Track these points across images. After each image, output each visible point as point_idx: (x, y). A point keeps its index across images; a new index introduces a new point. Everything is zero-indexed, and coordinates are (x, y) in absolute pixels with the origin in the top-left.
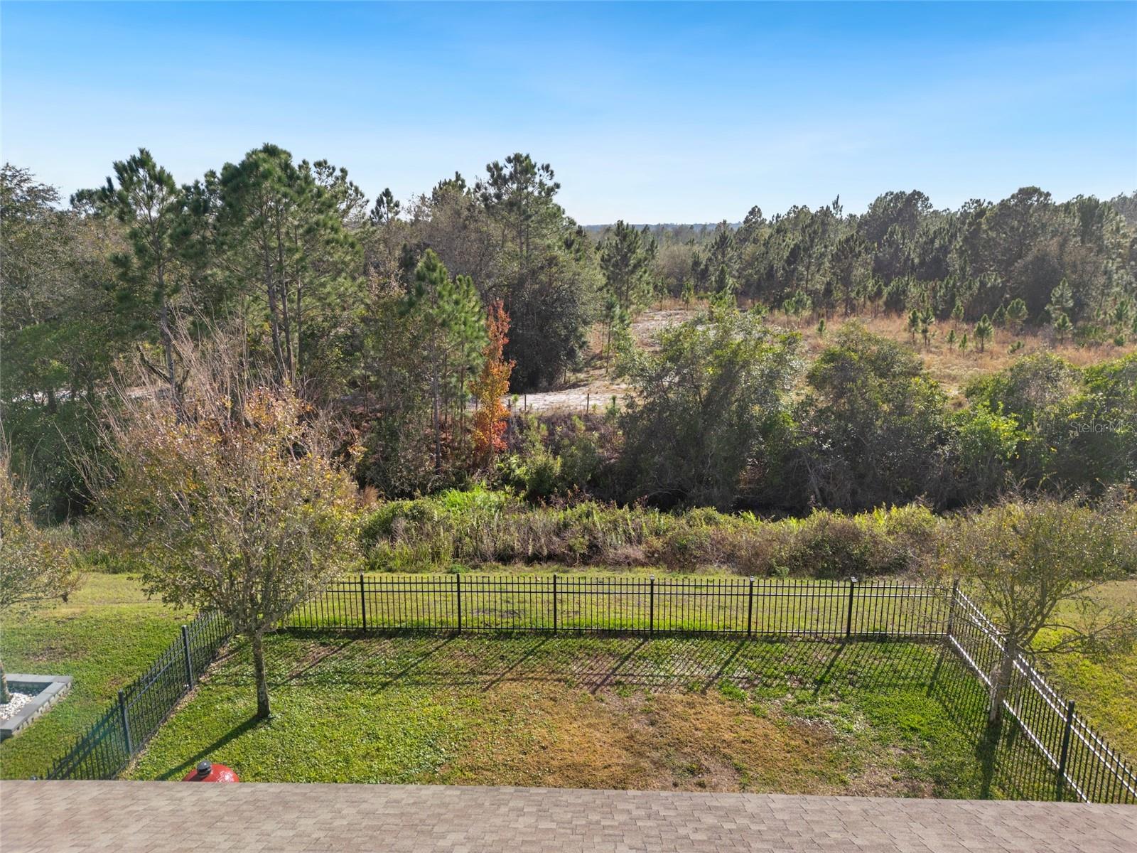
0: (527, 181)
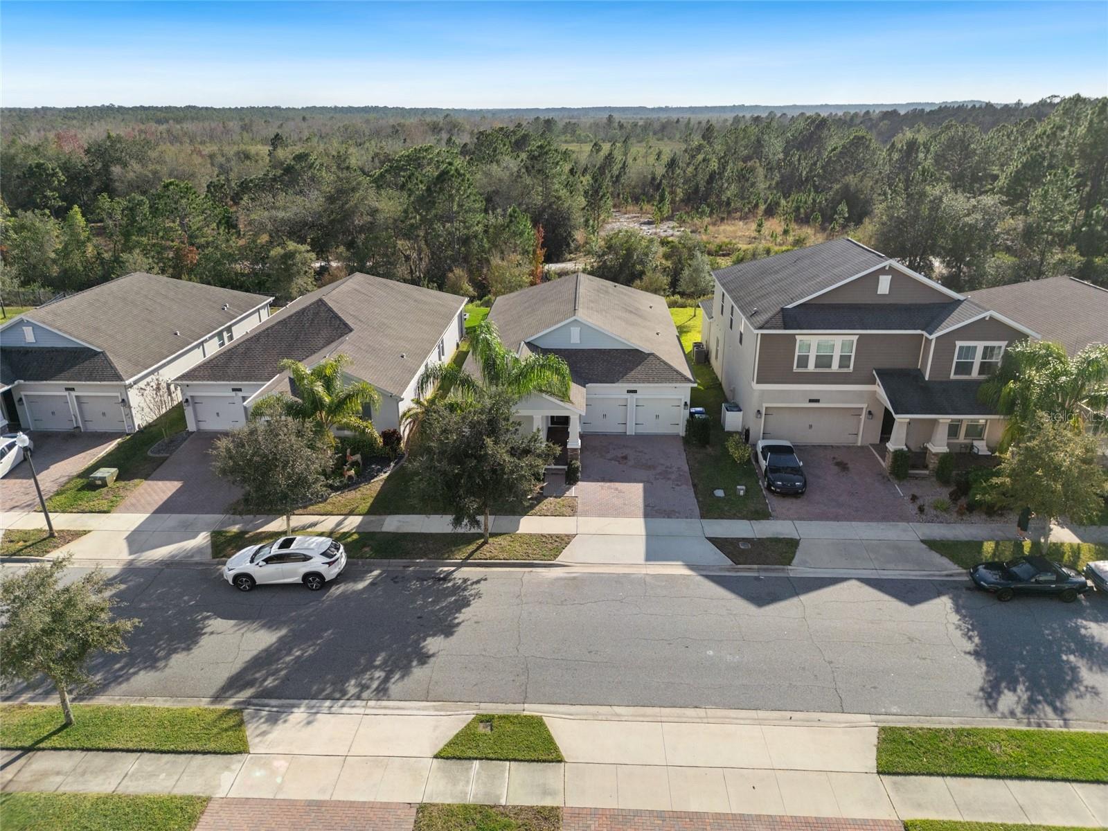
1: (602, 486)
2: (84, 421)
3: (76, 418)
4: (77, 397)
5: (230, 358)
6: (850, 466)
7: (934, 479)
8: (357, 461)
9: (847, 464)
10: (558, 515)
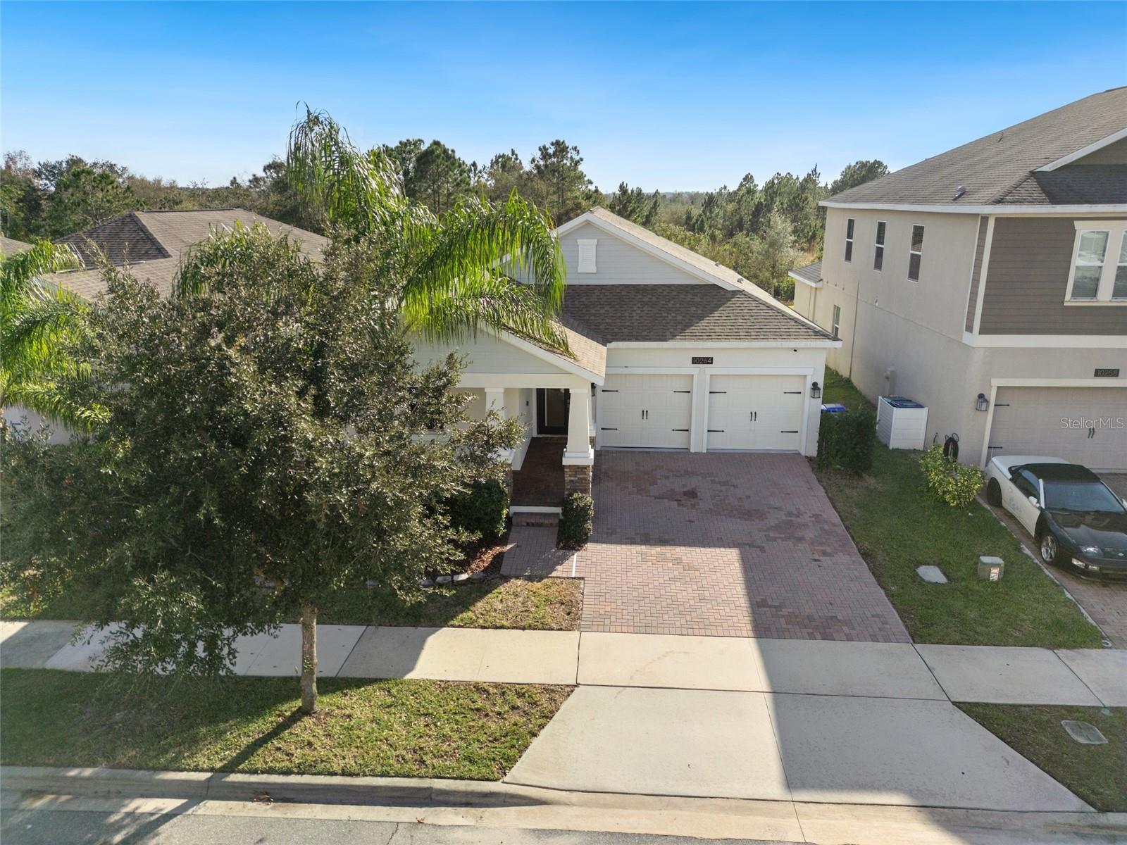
0: (563, 157)
10: (530, 627)
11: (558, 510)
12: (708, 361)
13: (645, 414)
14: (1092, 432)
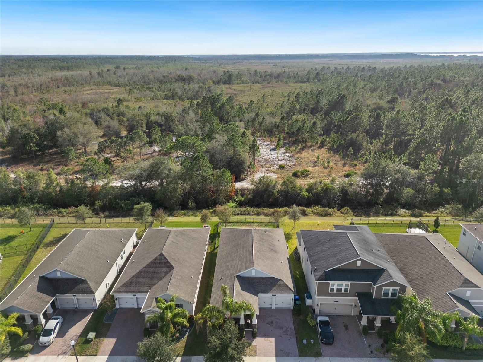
1: (265, 339)
2: (79, 305)
3: (76, 304)
4: (77, 298)
5: (131, 283)
6: (349, 327)
7: (376, 334)
8: (179, 329)
9: (348, 326)
10: (250, 356)
11: (252, 330)
12: (275, 295)
13: (264, 302)
14: (335, 309)
